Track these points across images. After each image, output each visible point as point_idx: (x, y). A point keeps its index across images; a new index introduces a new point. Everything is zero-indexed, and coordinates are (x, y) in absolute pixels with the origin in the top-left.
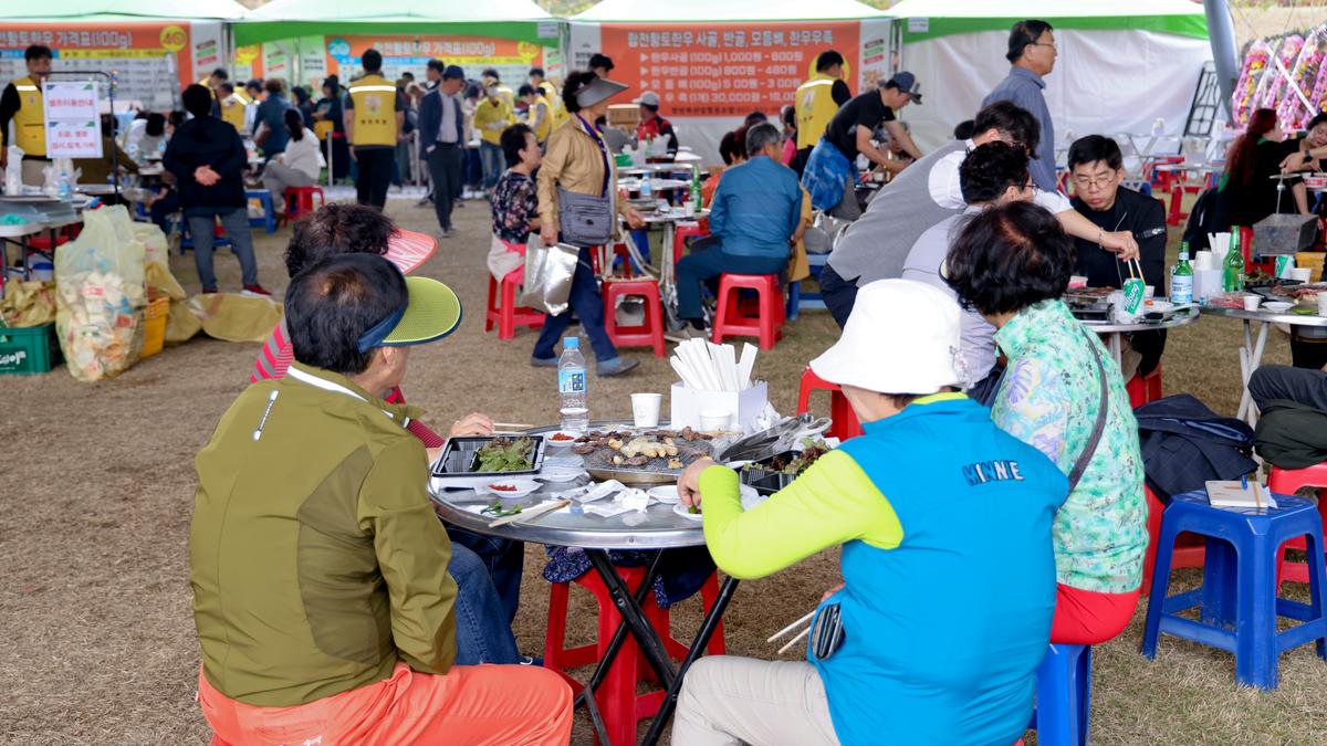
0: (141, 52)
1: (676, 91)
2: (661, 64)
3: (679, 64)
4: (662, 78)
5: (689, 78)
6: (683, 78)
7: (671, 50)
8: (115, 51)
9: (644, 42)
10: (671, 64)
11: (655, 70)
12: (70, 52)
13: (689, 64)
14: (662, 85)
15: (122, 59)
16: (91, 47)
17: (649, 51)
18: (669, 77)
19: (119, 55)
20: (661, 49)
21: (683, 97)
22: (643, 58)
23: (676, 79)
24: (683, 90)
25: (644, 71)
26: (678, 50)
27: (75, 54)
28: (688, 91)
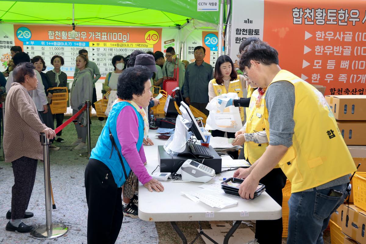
0: (134, 44)
1: (338, 71)
2: (325, 43)
3: (343, 44)
4: (325, 58)
5: (351, 58)
6: (345, 58)
7: (336, 28)
8: (120, 43)
9: (309, 19)
10: (335, 43)
11: (318, 49)
12: (95, 43)
13: (353, 44)
14: (324, 65)
15: (123, 48)
16: (107, 41)
17: (313, 29)
18: (332, 57)
19: (122, 46)
20: (325, 28)
21: (343, 78)
22: (308, 36)
23: (339, 59)
24: (344, 71)
25: (307, 50)
26: (344, 29)
27: (98, 45)
28: (349, 72)
